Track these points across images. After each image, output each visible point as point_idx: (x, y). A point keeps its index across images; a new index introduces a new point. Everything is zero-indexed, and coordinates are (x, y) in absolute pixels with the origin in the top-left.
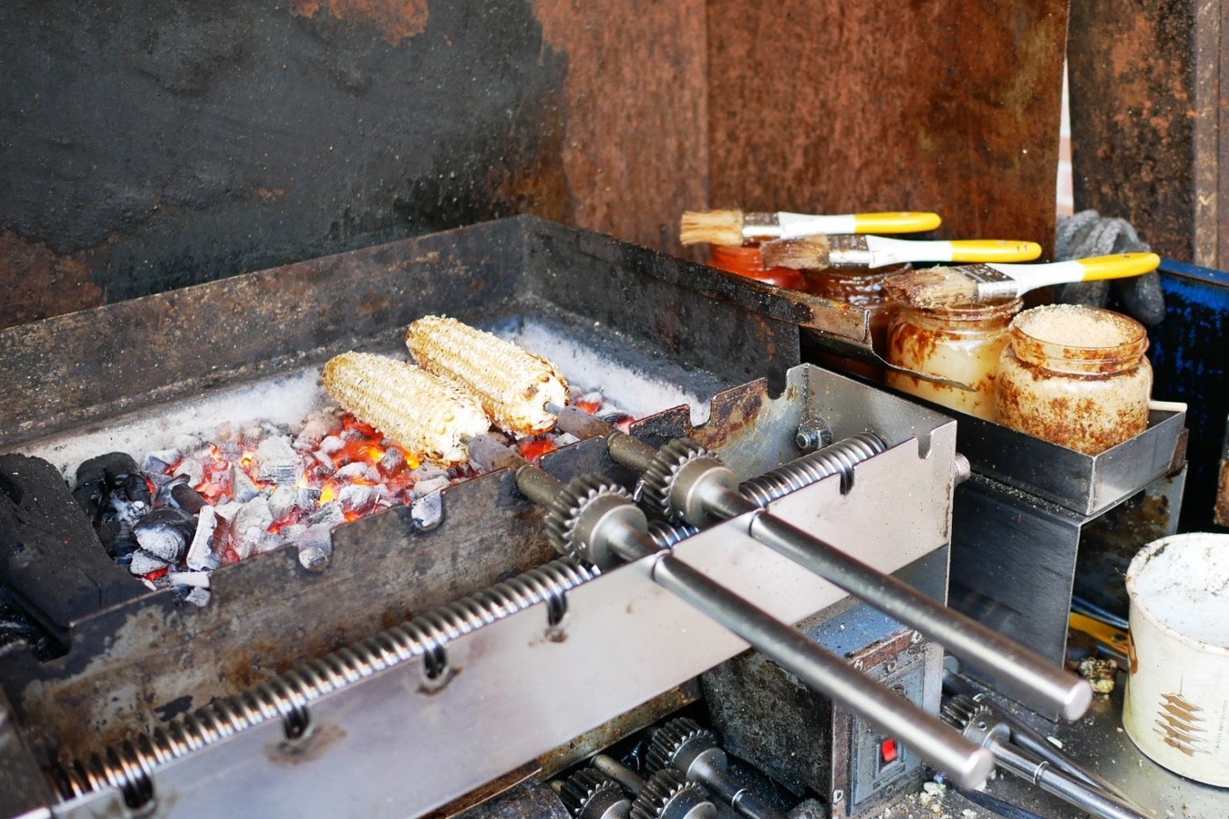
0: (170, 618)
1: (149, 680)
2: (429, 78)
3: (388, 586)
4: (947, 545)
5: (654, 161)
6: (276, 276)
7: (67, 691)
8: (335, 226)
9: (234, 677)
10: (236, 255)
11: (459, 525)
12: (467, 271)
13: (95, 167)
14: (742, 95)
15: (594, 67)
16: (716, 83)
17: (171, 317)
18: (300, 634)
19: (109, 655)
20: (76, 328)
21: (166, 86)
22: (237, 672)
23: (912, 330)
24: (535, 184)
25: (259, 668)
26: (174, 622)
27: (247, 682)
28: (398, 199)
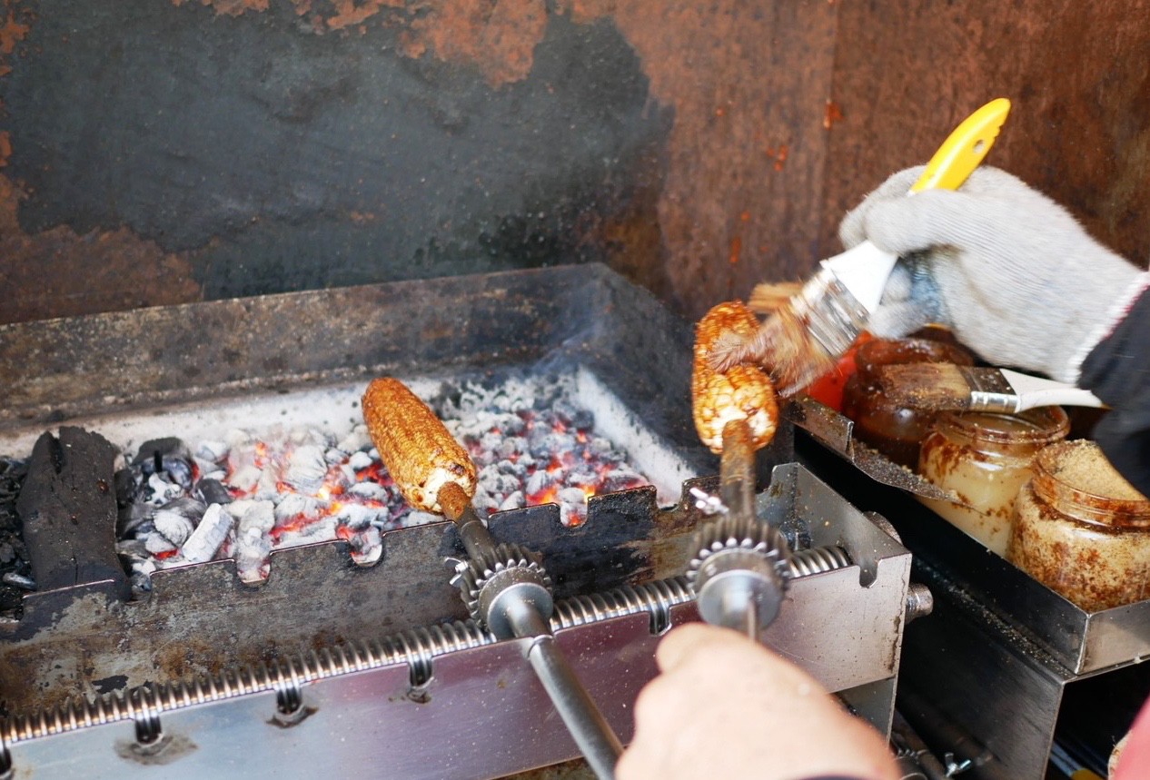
0: (112, 605)
1: (90, 656)
2: (527, 122)
3: (321, 611)
4: (893, 677)
5: (757, 221)
6: (347, 295)
7: (16, 652)
8: (419, 252)
9: (168, 667)
10: (324, 269)
11: (398, 566)
12: (533, 311)
13: (204, 179)
14: (855, 165)
15: (702, 123)
16: (834, 149)
17: (246, 321)
18: (233, 640)
19: (55, 628)
20: (160, 321)
21: (275, 112)
22: (171, 663)
23: (940, 441)
24: (626, 232)
25: (191, 663)
26: (115, 610)
27: (179, 673)
28: (484, 234)
